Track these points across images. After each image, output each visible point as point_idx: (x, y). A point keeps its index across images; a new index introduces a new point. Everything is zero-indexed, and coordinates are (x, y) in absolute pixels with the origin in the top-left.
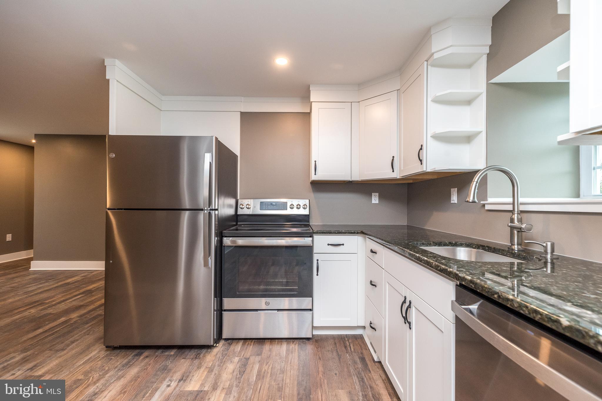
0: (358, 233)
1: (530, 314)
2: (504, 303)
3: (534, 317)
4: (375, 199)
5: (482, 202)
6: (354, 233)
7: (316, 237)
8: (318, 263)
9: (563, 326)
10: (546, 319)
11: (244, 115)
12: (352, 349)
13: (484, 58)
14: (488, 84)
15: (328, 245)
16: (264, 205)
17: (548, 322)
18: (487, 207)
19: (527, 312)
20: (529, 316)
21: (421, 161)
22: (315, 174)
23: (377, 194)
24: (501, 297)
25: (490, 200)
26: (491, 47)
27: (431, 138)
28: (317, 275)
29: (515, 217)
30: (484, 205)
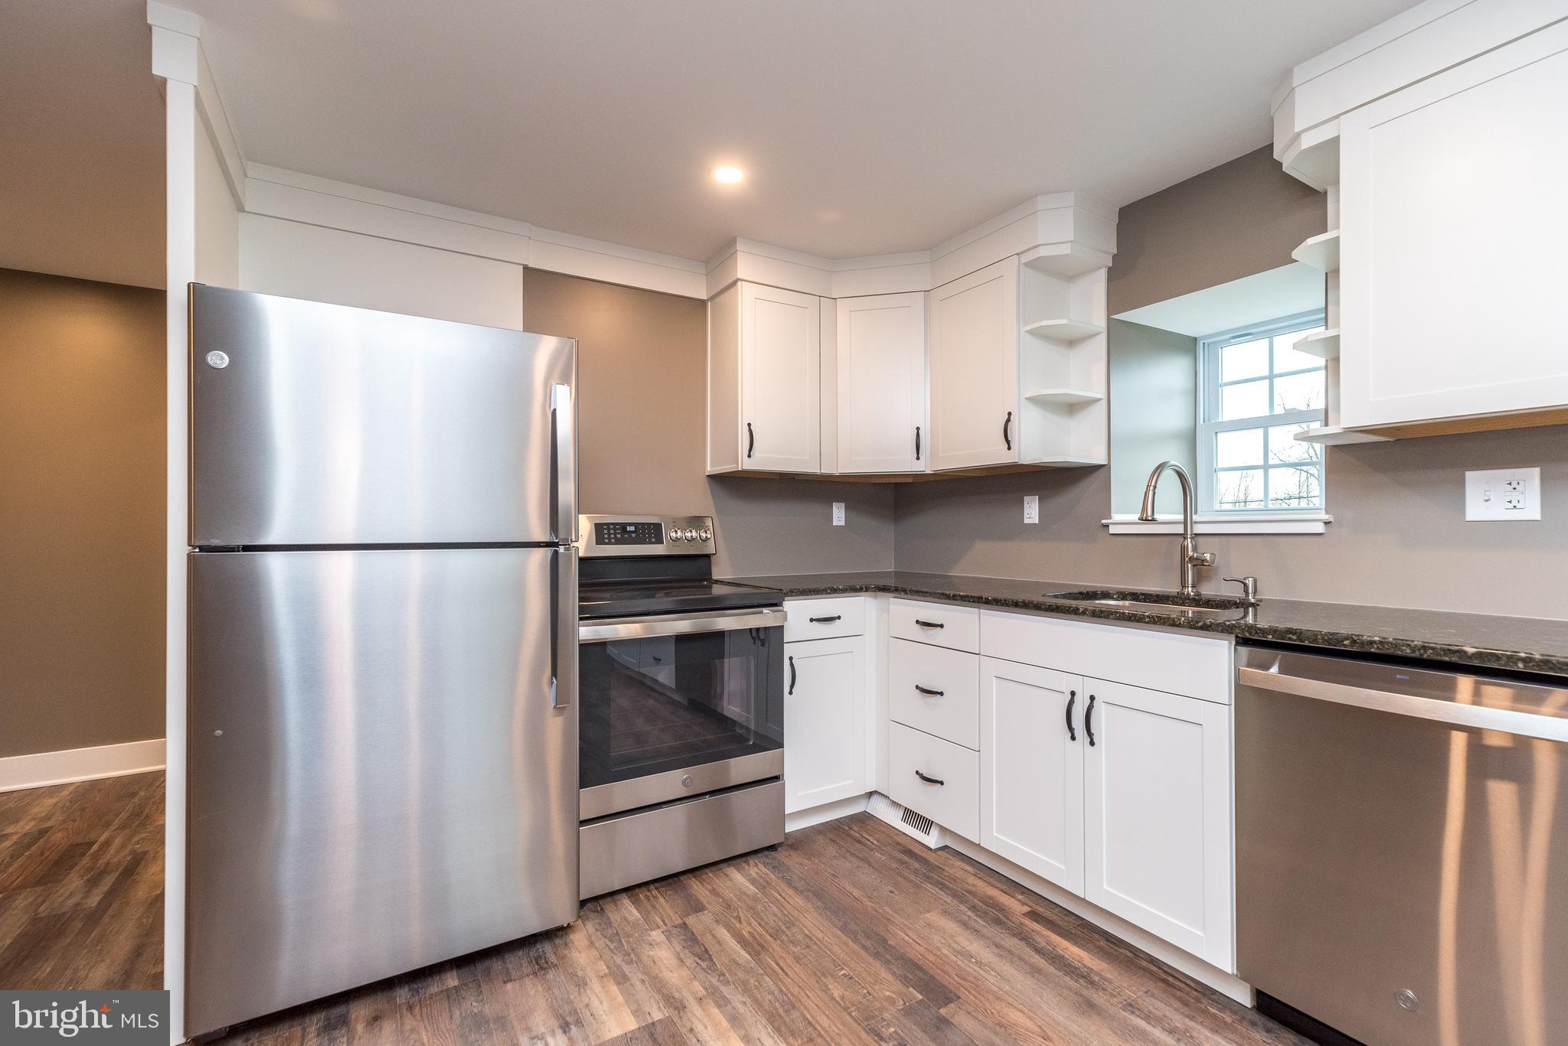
0: (867, 589)
1: (1414, 652)
2: (1366, 649)
3: (1421, 655)
4: (839, 515)
5: (1103, 521)
6: (861, 590)
7: (790, 605)
8: (792, 665)
9: (1469, 654)
10: (1442, 652)
11: (535, 279)
12: (875, 842)
13: (1102, 274)
14: (1109, 320)
15: (812, 620)
16: (606, 532)
17: (1445, 655)
18: (1113, 530)
19: (1408, 651)
20: (1412, 655)
21: (1008, 442)
22: (749, 456)
23: (844, 504)
24: (1358, 641)
25: (1116, 517)
26: (1114, 257)
27: (1026, 401)
28: (791, 693)
29: (1189, 543)
30: (1107, 526)
